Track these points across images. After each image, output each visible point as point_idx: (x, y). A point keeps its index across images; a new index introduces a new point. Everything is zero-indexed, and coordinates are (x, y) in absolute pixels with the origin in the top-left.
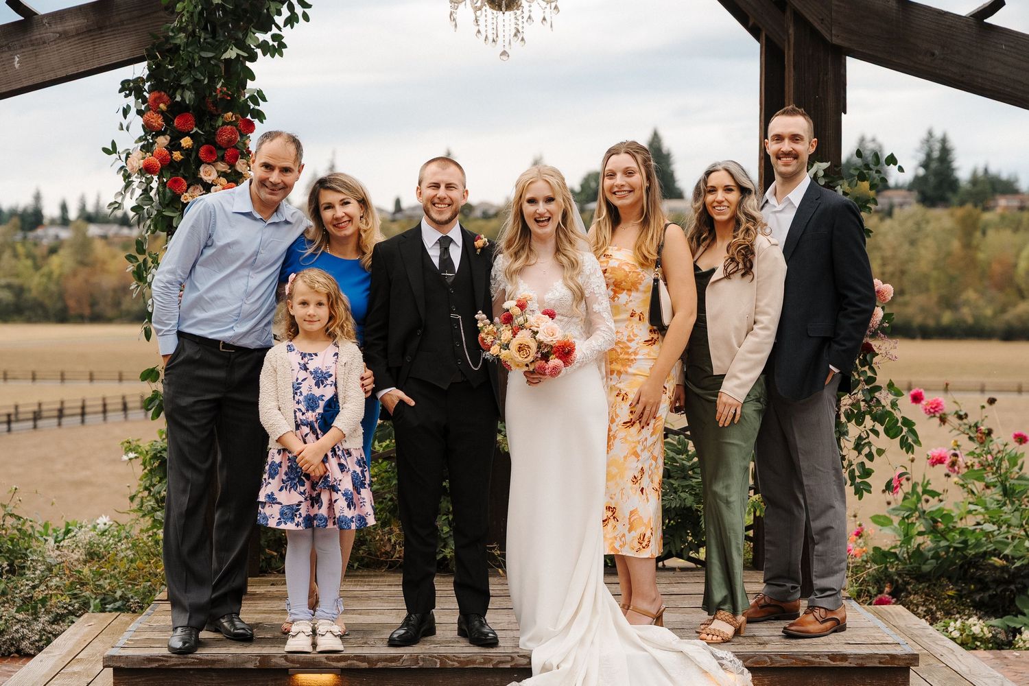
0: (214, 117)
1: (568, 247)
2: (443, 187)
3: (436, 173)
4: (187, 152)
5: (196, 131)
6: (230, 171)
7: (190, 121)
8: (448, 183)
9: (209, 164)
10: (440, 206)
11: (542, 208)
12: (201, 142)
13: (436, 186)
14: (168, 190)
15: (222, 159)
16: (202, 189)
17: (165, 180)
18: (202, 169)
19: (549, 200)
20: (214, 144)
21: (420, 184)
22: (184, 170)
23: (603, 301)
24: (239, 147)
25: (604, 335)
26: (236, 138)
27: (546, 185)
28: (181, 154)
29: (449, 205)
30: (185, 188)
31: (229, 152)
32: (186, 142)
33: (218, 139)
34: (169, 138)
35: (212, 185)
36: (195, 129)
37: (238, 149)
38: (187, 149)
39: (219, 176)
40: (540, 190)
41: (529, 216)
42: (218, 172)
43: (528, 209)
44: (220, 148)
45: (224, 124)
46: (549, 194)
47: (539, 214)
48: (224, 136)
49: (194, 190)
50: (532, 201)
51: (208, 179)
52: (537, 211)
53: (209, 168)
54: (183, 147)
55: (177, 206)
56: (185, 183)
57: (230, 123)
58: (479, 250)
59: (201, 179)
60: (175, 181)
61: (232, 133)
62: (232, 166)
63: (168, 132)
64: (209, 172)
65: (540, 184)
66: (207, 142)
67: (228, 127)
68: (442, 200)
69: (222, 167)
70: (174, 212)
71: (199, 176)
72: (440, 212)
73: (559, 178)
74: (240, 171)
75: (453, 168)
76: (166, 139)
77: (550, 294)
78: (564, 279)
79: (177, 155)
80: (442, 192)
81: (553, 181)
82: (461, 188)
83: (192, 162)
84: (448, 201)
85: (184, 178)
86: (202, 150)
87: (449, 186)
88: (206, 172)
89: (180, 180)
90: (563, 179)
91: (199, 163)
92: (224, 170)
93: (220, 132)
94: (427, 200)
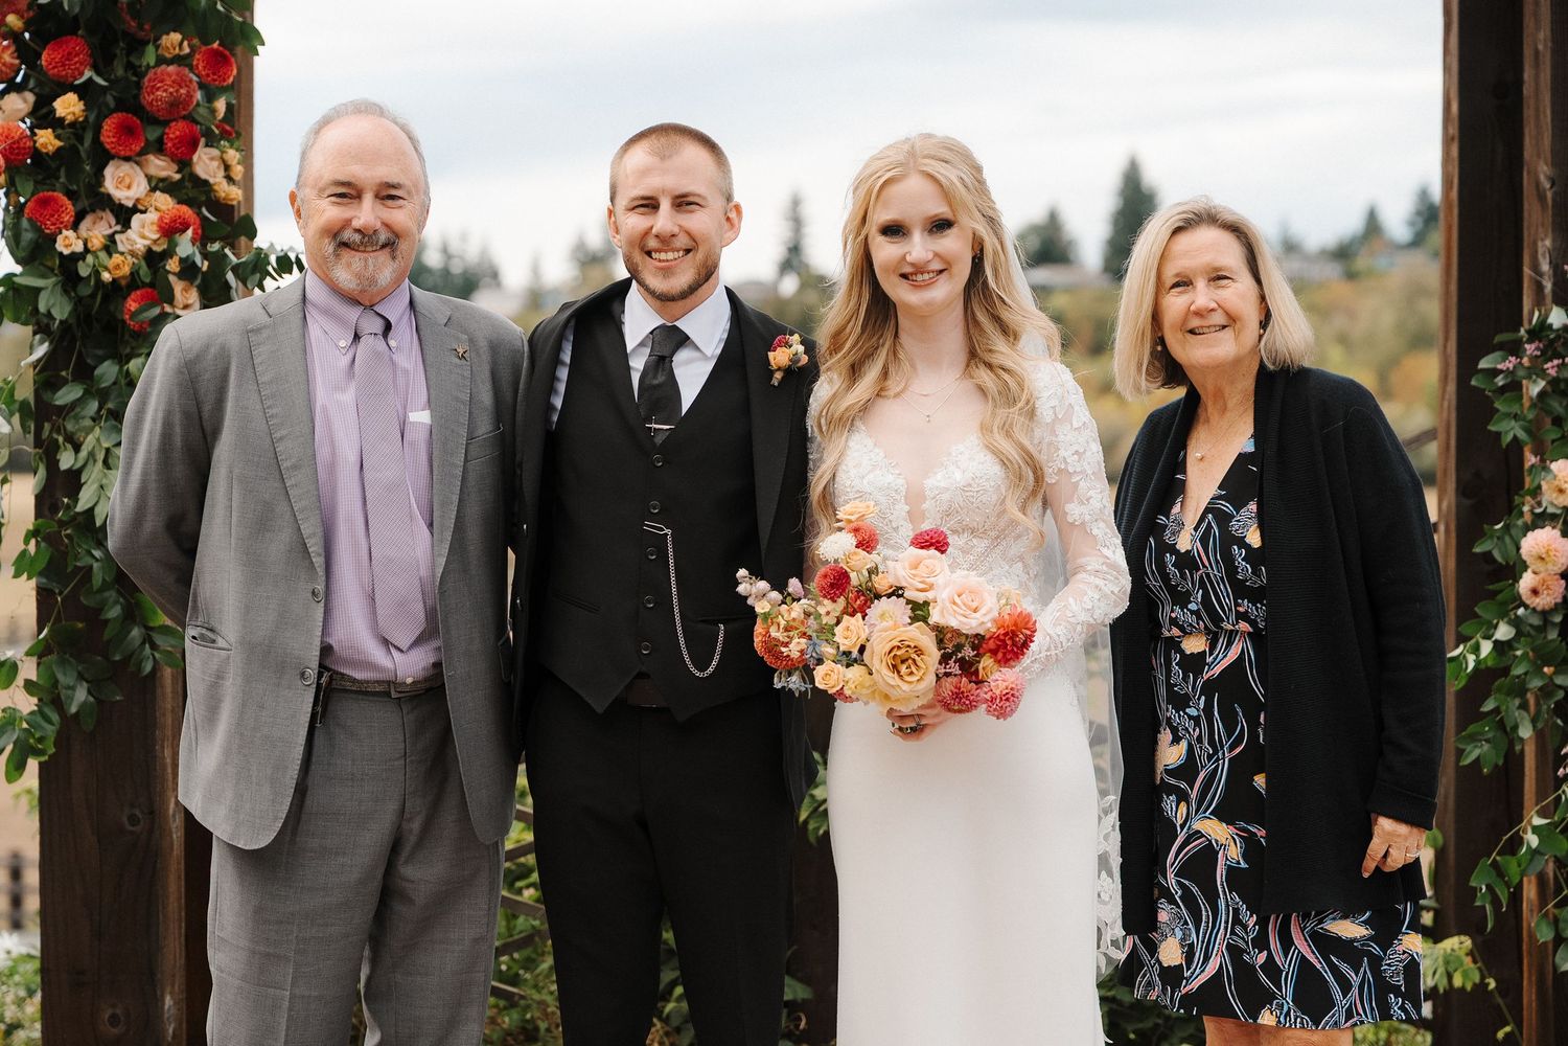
0: (137, 45)
1: (1000, 344)
2: (665, 205)
3: (646, 171)
4: (72, 131)
5: (90, 79)
6: (178, 177)
7: (77, 55)
8: (677, 193)
9: (127, 159)
10: (663, 256)
11: (918, 247)
12: (107, 105)
13: (649, 204)
14: (25, 223)
15: (159, 148)
16: (113, 222)
17: (22, 200)
18: (109, 172)
19: (940, 225)
20: (138, 109)
21: (612, 199)
22: (68, 176)
23: (1091, 493)
24: (199, 119)
25: (1099, 582)
26: (190, 96)
27: (928, 187)
28: (58, 137)
29: (688, 251)
30: (67, 218)
31: (176, 130)
32: (68, 106)
33: (147, 98)
34: (31, 97)
35: (135, 210)
36: (88, 74)
37: (197, 123)
38: (73, 124)
39: (153, 190)
40: (914, 199)
41: (886, 270)
42: (149, 178)
43: (885, 252)
44: (154, 121)
45: (161, 61)
46: (941, 209)
47: (913, 265)
48: (159, 93)
49: (94, 223)
50: (894, 230)
51: (124, 196)
52: (908, 258)
53: (126, 168)
54: (62, 120)
55: (49, 264)
56: (69, 209)
57: (179, 60)
58: (778, 376)
59: (109, 196)
60: (45, 203)
61: (181, 82)
62: (184, 164)
63: (32, 83)
64: (127, 181)
65: (914, 184)
66: (121, 106)
67: (171, 69)
68: (666, 241)
69: (161, 166)
70: (43, 276)
71: (102, 190)
72: (666, 271)
73: (965, 168)
74: (203, 176)
75: (693, 153)
76: (25, 101)
77: (939, 476)
78: (985, 429)
79: (47, 139)
80: (665, 220)
81: (950, 175)
82: (716, 203)
83: (83, 155)
84: (682, 241)
85: (71, 195)
86: (108, 126)
87: (682, 202)
88: (120, 181)
89: (55, 200)
90: (978, 169)
91: (102, 158)
92: (163, 174)
93: (149, 81)
94: (631, 243)
